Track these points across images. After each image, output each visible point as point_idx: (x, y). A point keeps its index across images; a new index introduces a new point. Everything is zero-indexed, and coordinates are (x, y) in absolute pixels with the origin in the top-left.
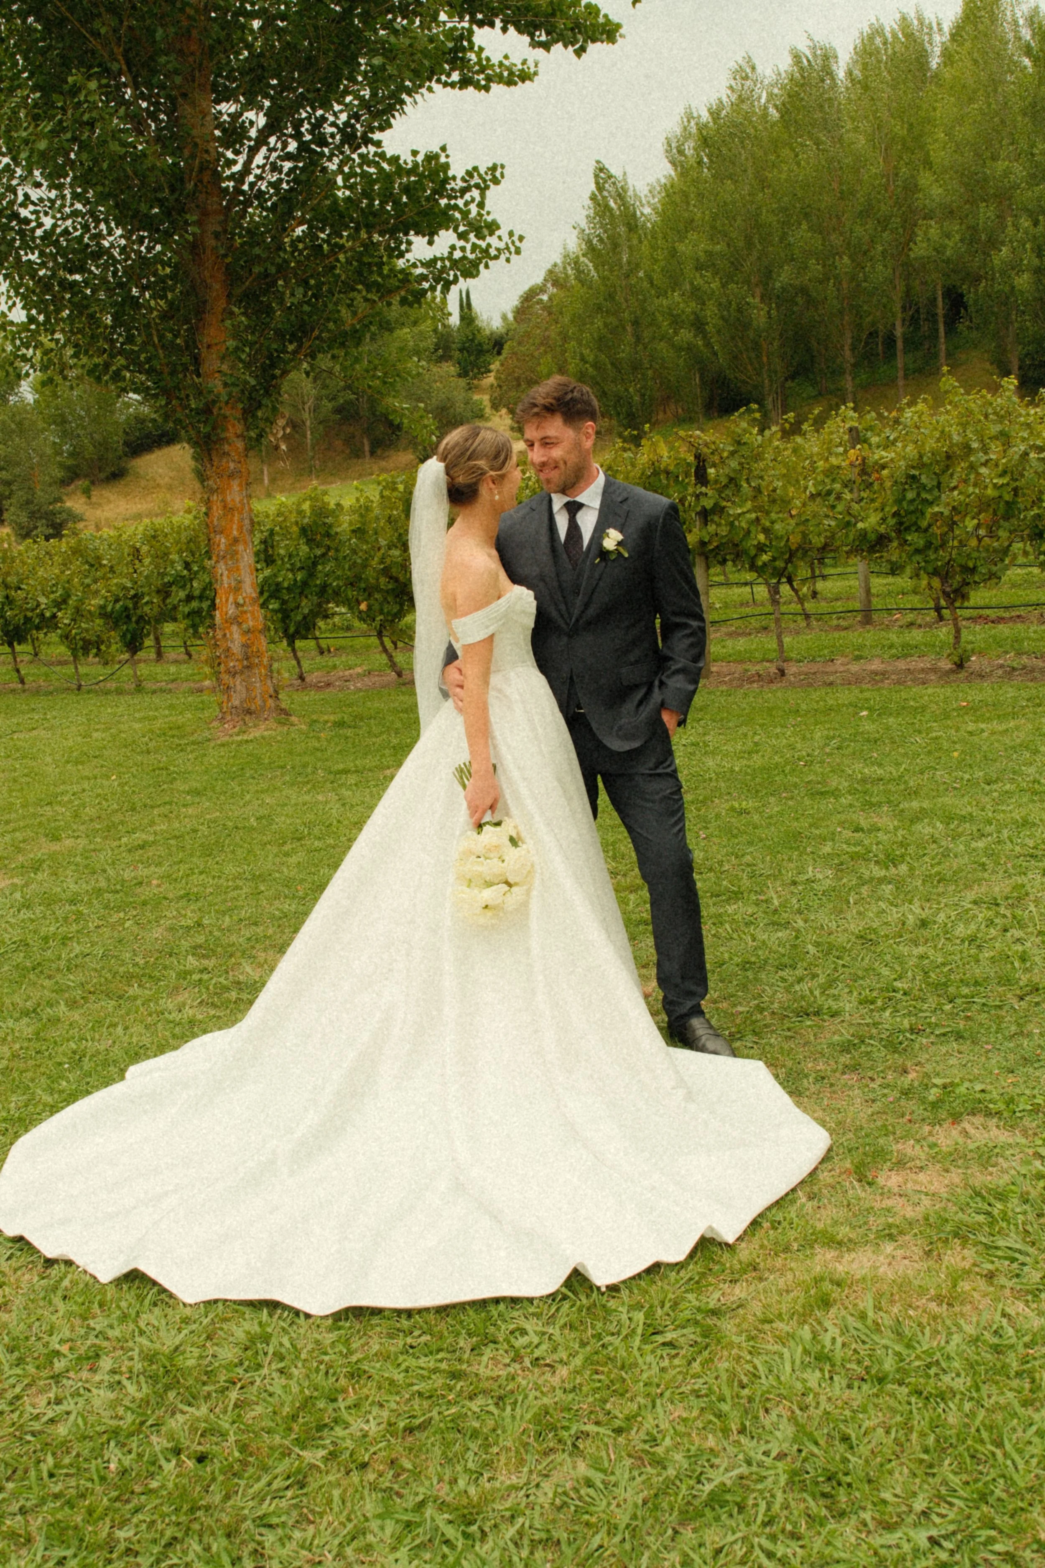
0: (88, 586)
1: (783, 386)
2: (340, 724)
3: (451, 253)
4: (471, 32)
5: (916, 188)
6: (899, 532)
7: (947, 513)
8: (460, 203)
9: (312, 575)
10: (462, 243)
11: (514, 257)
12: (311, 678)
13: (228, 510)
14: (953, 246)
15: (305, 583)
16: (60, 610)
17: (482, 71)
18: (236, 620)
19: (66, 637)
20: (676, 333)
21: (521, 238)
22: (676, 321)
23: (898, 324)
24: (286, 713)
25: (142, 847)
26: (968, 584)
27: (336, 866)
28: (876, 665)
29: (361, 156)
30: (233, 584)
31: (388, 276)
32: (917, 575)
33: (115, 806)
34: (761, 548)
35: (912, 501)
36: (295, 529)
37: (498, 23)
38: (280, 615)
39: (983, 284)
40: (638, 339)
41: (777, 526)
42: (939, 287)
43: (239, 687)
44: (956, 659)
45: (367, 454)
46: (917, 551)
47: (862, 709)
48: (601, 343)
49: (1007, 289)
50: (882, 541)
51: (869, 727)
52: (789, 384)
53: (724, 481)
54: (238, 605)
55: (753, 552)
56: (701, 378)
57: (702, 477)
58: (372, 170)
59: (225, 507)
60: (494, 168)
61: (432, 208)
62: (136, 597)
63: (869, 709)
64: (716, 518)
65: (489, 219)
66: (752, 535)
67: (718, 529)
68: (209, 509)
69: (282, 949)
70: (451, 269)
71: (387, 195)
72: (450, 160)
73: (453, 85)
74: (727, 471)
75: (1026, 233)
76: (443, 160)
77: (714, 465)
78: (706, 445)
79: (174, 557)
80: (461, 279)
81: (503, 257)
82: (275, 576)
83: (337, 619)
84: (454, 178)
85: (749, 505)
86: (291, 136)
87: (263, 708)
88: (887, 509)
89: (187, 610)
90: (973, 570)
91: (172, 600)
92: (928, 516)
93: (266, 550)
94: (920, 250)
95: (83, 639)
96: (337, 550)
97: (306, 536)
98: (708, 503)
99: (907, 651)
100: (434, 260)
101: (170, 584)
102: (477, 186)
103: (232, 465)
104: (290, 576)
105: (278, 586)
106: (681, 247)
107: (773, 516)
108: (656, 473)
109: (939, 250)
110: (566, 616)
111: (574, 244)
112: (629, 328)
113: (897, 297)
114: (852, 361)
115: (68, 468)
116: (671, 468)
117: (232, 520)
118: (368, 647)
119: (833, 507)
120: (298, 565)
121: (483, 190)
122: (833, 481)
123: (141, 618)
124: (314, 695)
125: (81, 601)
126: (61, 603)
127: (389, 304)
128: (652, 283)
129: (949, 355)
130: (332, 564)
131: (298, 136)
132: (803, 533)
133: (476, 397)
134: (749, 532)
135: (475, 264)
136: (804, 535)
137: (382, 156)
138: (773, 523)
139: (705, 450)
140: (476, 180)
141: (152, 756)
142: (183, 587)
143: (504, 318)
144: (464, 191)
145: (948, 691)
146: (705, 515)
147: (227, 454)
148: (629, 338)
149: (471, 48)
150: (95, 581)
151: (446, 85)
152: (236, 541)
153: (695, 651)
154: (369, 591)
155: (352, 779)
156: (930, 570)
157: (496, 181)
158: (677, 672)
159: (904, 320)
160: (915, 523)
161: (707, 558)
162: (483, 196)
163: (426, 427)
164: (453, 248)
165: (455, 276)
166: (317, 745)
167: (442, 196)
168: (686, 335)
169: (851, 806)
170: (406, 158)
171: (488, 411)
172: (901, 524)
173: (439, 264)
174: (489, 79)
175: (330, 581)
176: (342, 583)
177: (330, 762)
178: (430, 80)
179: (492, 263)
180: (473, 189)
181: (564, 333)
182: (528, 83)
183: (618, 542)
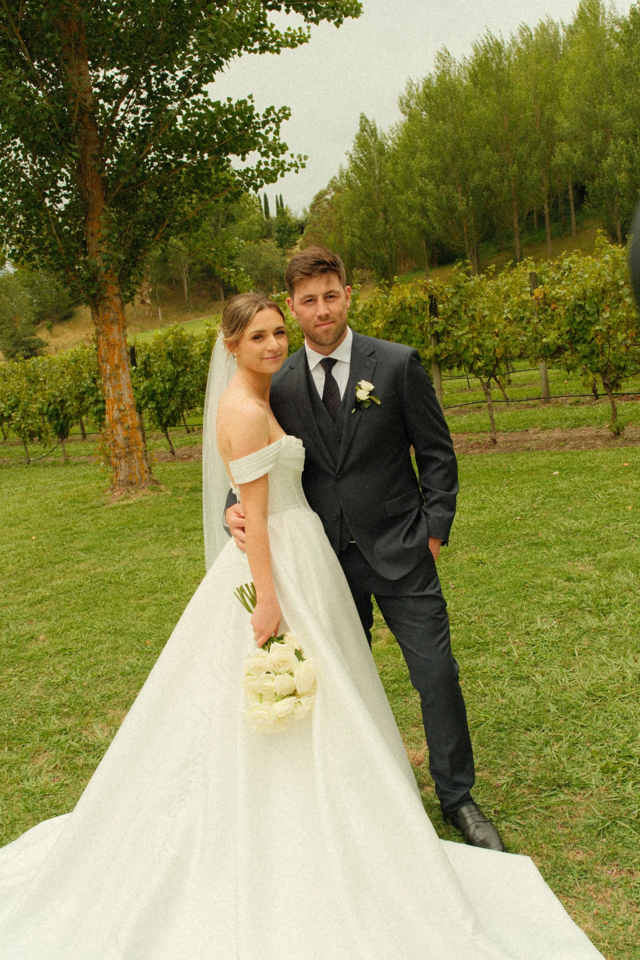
0: (31, 395)
1: (477, 248)
3: (258, 166)
4: (265, 15)
5: (554, 123)
6: (571, 343)
7: (604, 329)
8: (262, 131)
9: (176, 384)
10: (264, 159)
11: (301, 170)
12: (178, 452)
13: (111, 345)
14: (578, 157)
15: (172, 389)
16: (13, 412)
17: (274, 40)
18: (120, 421)
19: (18, 429)
20: (410, 216)
21: (306, 157)
22: (411, 209)
23: (546, 206)
24: (156, 482)
25: (40, 602)
26: (620, 378)
27: (176, 620)
28: (557, 434)
29: (193, 102)
30: (117, 396)
31: (216, 183)
32: (585, 373)
33: (29, 564)
34: (477, 358)
35: (580, 322)
36: (164, 354)
37: (283, 8)
38: (156, 412)
39: (597, 180)
40: (387, 221)
41: (487, 343)
42: (570, 183)
43: (123, 467)
44: (614, 429)
45: (222, 297)
46: (585, 357)
47: (554, 470)
48: (364, 225)
49: (612, 183)
50: (560, 350)
51: (563, 485)
52: (481, 245)
53: (449, 313)
54: (120, 411)
55: (471, 360)
56: (426, 243)
57: (434, 311)
58: (203, 111)
59: (109, 344)
60: (284, 109)
61: (243, 136)
62: (63, 402)
63: (559, 469)
64: (445, 339)
65: (281, 142)
66: (470, 350)
67: (447, 345)
68: (98, 346)
69: (127, 705)
70: (258, 177)
71: (213, 128)
72: (253, 104)
73: (255, 51)
74: (451, 306)
75: (622, 148)
76: (249, 104)
77: (443, 303)
78: (436, 288)
79: (85, 375)
80: (265, 184)
81: (293, 170)
82: (152, 385)
83: (198, 409)
84: (257, 115)
85: (467, 328)
86: (143, 88)
87: (141, 481)
88: (563, 329)
89: (95, 409)
90: (624, 368)
91: (86, 403)
92: (592, 333)
93: (145, 368)
94: (557, 160)
95: (29, 431)
96: (192, 367)
97: (171, 358)
98: (438, 328)
99: (578, 423)
100: (247, 170)
101: (84, 393)
102: (273, 120)
103: (112, 315)
104: (162, 385)
105: (154, 392)
106: (412, 163)
107: (484, 335)
108: (403, 309)
109: (569, 160)
110: (332, 463)
111: (346, 165)
112: (381, 214)
113: (544, 190)
114: (520, 230)
115: (36, 314)
116: (413, 305)
117: (114, 353)
119: (525, 329)
120: (167, 378)
121: (278, 124)
122: (524, 310)
123: (66, 415)
124: (180, 465)
125: (27, 405)
126: (14, 407)
127: (217, 202)
128: (394, 186)
129: (578, 223)
130: (190, 376)
131: (148, 88)
132: (505, 346)
134: (467, 347)
135: (274, 174)
136: (506, 348)
137: (208, 102)
138: (484, 340)
139: (435, 292)
140: (273, 116)
141: (63, 519)
142: (92, 395)
143: (305, 212)
144: (265, 123)
145: (612, 454)
146: (438, 337)
147: (109, 308)
148: (381, 220)
149: (265, 25)
150: (35, 392)
151: (250, 51)
152: (117, 367)
153: (448, 481)
156: (594, 369)
157: (287, 117)
158: (436, 502)
159: (549, 203)
160: (583, 338)
161: (440, 366)
162: (278, 127)
163: (245, 284)
164: (260, 163)
165: (261, 181)
166: (176, 507)
167: (249, 127)
168: (415, 218)
169: (560, 556)
170: (224, 102)
172: (573, 338)
173: (250, 174)
174: (279, 45)
175: (188, 388)
176: (196, 389)
177: (183, 522)
178: (240, 49)
179: (286, 173)
180: (271, 122)
181: (341, 219)
182: (304, 44)
183: (370, 392)
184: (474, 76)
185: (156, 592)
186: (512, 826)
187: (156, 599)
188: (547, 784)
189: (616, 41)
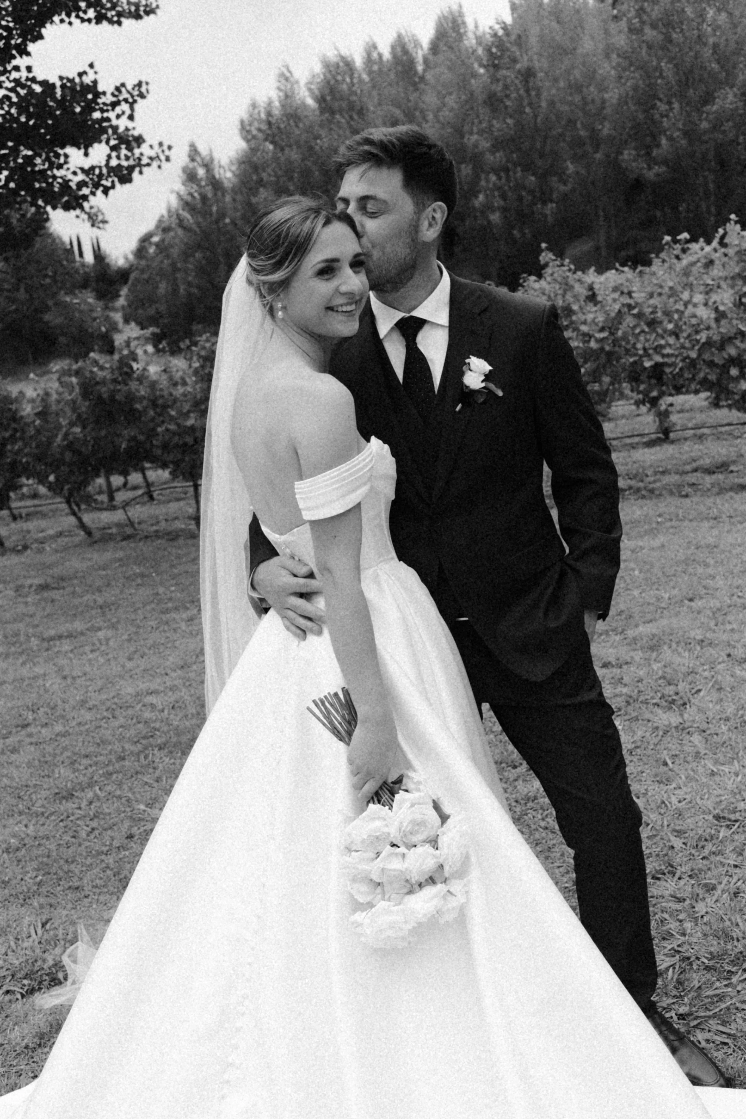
2: (44, 587)
3: (108, 161)
8: (112, 115)
10: (115, 154)
11: (165, 165)
17: (113, 8)
21: (170, 148)
49: (485, 223)
60: (140, 84)
61: (85, 122)
65: (136, 133)
70: (108, 175)
72: (97, 77)
73: (89, 21)
75: (494, 184)
76: (91, 77)
80: (117, 185)
81: (155, 164)
83: (25, 490)
84: (104, 93)
96: (23, 432)
100: (93, 167)
102: (126, 100)
118: (54, 511)
121: (132, 105)
128: (235, 227)
130: (20, 443)
133: (112, 314)
135: (131, 169)
137: (33, 80)
140: (125, 95)
143: (126, 258)
144: (114, 105)
151: (83, 20)
154: (55, 465)
155: (66, 646)
157: (142, 96)
162: (132, 109)
164: (109, 158)
165: (112, 181)
166: (25, 610)
167: (95, 110)
171: (121, 325)
173: (97, 171)
174: (120, 15)
175: (19, 458)
176: (30, 460)
177: (41, 628)
178: (69, 15)
179: (145, 170)
180: (123, 103)
181: (173, 264)
182: (152, 16)
183: (486, 375)
184: (321, 100)
185: (27, 725)
186: (716, 1038)
187: (30, 735)
188: (732, 963)
189: (481, 65)
